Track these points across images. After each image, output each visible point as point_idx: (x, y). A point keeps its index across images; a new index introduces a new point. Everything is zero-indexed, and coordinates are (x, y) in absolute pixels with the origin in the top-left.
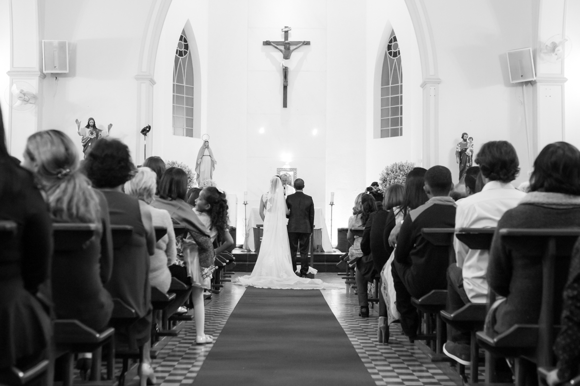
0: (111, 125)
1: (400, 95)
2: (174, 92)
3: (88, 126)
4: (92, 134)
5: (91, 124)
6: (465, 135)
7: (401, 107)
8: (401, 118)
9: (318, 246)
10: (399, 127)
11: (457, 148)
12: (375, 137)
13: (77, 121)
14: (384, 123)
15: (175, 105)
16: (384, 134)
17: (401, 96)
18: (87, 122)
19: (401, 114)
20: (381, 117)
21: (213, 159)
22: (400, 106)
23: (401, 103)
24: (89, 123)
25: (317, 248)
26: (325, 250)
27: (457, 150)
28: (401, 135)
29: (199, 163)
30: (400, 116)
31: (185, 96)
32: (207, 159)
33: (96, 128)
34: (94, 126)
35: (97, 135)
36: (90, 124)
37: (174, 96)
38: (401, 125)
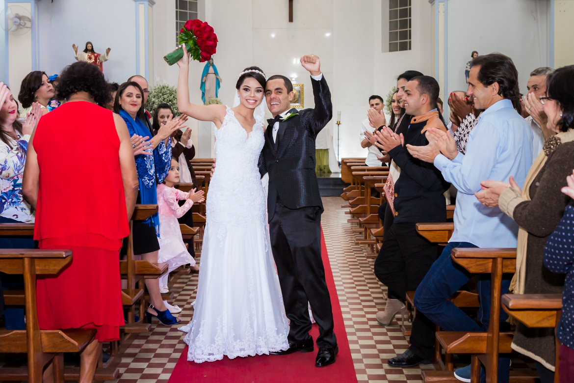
0: (109, 49)
1: (408, 7)
2: (177, 8)
3: (86, 51)
4: (90, 58)
5: (90, 48)
6: (475, 54)
7: (410, 20)
8: (410, 31)
9: (324, 166)
10: (408, 40)
11: (467, 67)
12: (383, 51)
13: (74, 46)
14: (392, 36)
15: (179, 21)
16: (393, 48)
17: (410, 9)
18: (85, 46)
19: (410, 27)
20: (390, 30)
21: (218, 77)
22: (408, 18)
23: (410, 16)
24: (86, 47)
25: (324, 168)
26: (332, 171)
27: (467, 69)
28: (410, 49)
29: (203, 81)
30: (408, 29)
31: (188, 11)
32: (211, 77)
33: (95, 53)
34: (92, 51)
35: (96, 60)
36: (88, 48)
37: (177, 12)
38: (410, 38)
